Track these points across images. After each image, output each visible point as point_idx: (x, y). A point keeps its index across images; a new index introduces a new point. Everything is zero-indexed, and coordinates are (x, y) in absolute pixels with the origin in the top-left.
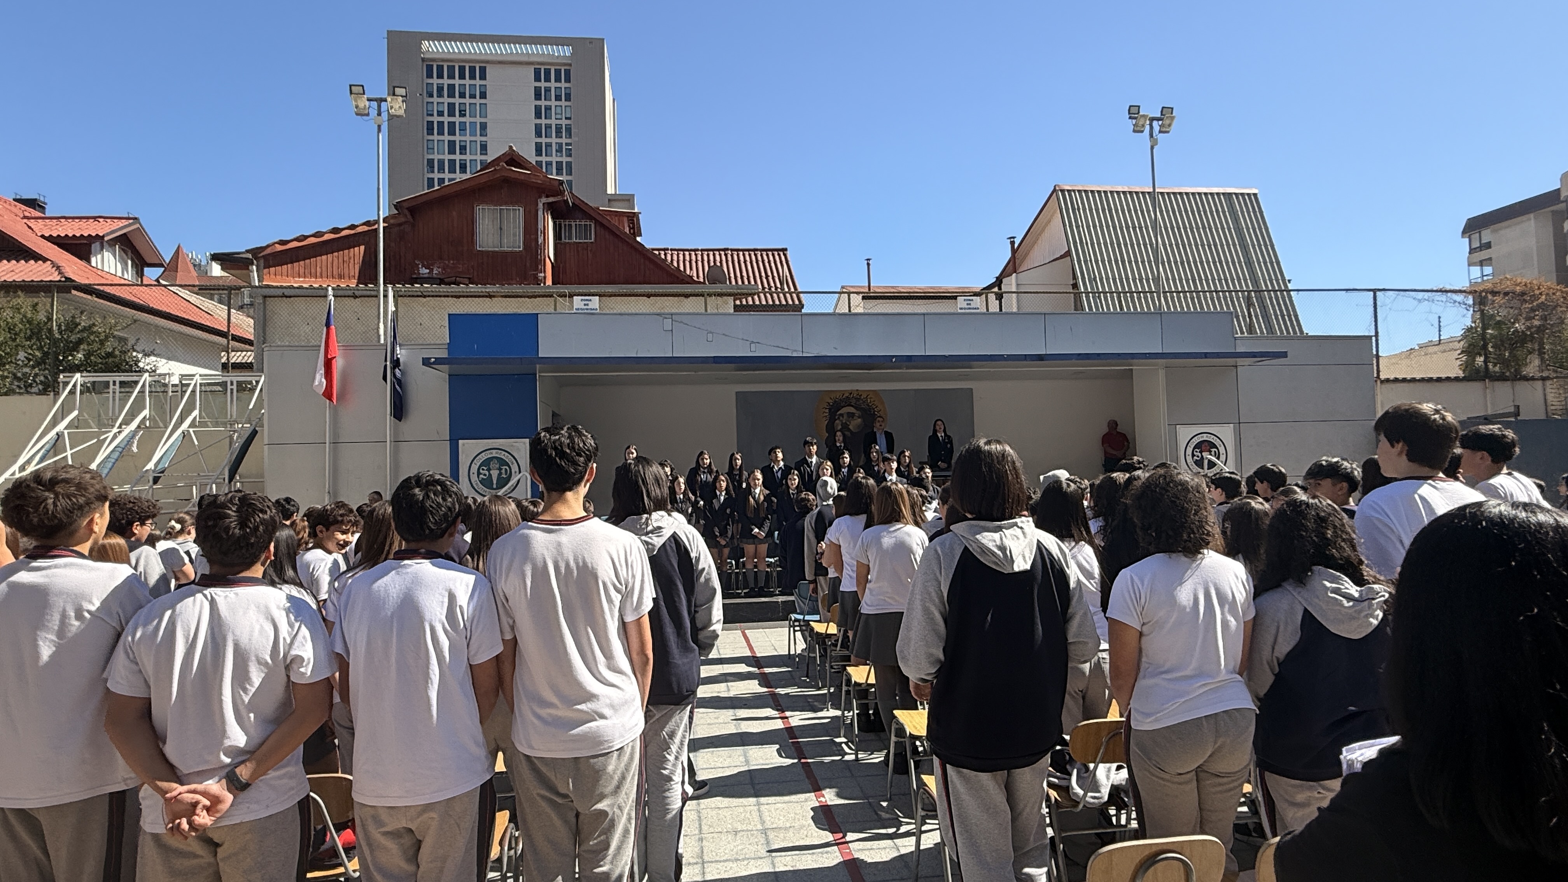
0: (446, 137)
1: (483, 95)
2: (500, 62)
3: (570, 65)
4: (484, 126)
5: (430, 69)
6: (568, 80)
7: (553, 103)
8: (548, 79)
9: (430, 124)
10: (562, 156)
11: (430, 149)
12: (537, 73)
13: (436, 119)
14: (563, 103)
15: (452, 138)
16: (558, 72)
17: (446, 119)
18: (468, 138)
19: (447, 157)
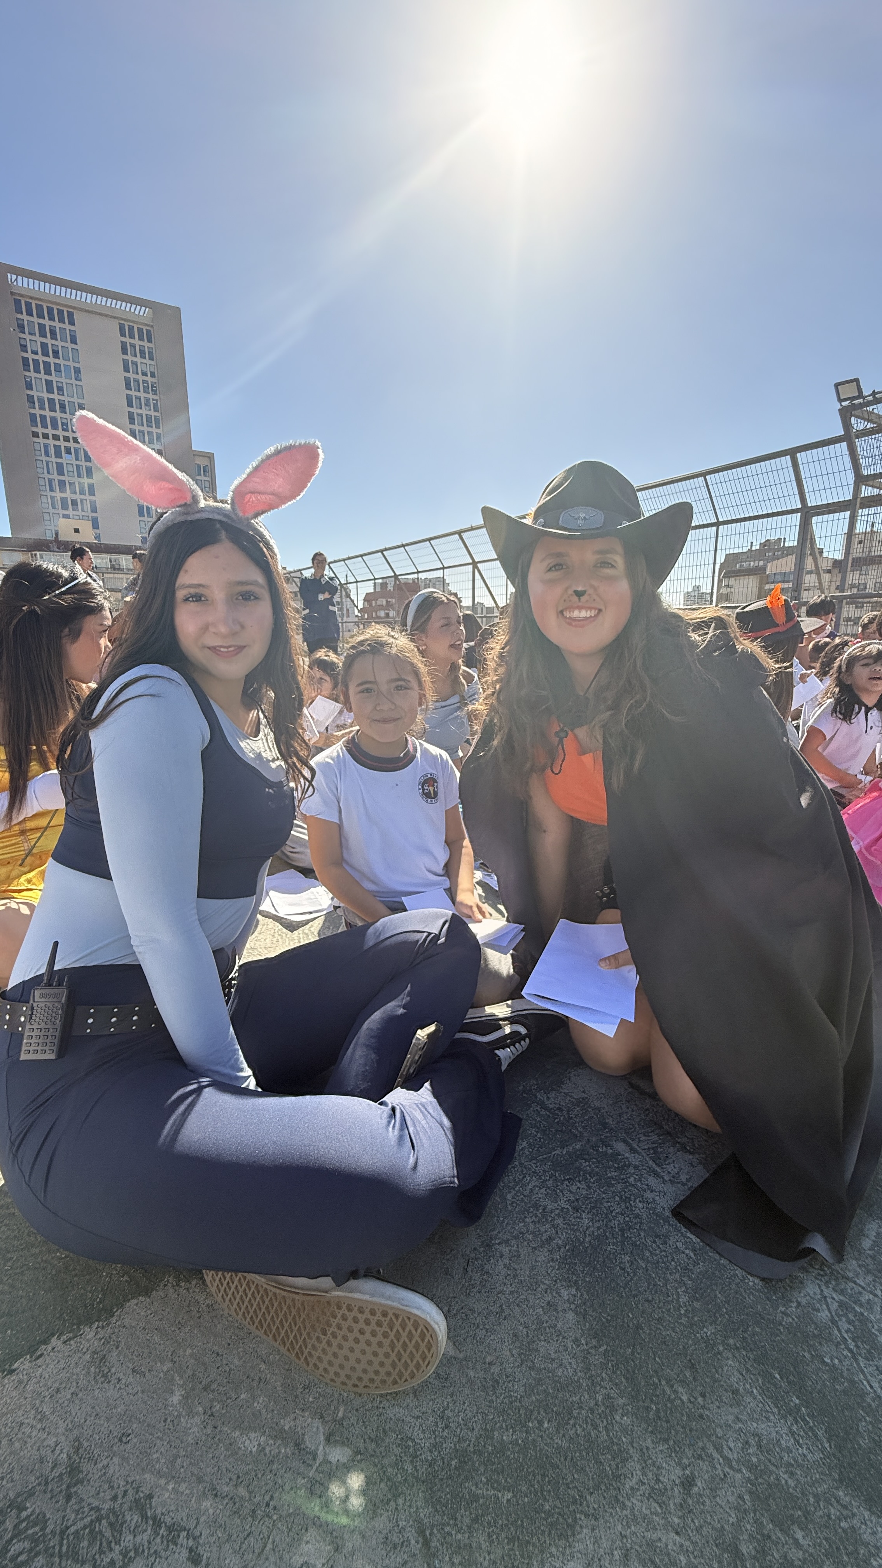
0: (43, 376)
1: (74, 341)
2: (87, 311)
3: (152, 326)
4: (77, 371)
5: (17, 303)
6: (150, 341)
7: (138, 360)
8: (132, 336)
9: (25, 361)
10: (150, 410)
11: (29, 386)
12: (122, 328)
13: (30, 356)
14: (147, 361)
15: (48, 378)
16: (140, 331)
17: (40, 358)
18: (63, 380)
19: (46, 395)
